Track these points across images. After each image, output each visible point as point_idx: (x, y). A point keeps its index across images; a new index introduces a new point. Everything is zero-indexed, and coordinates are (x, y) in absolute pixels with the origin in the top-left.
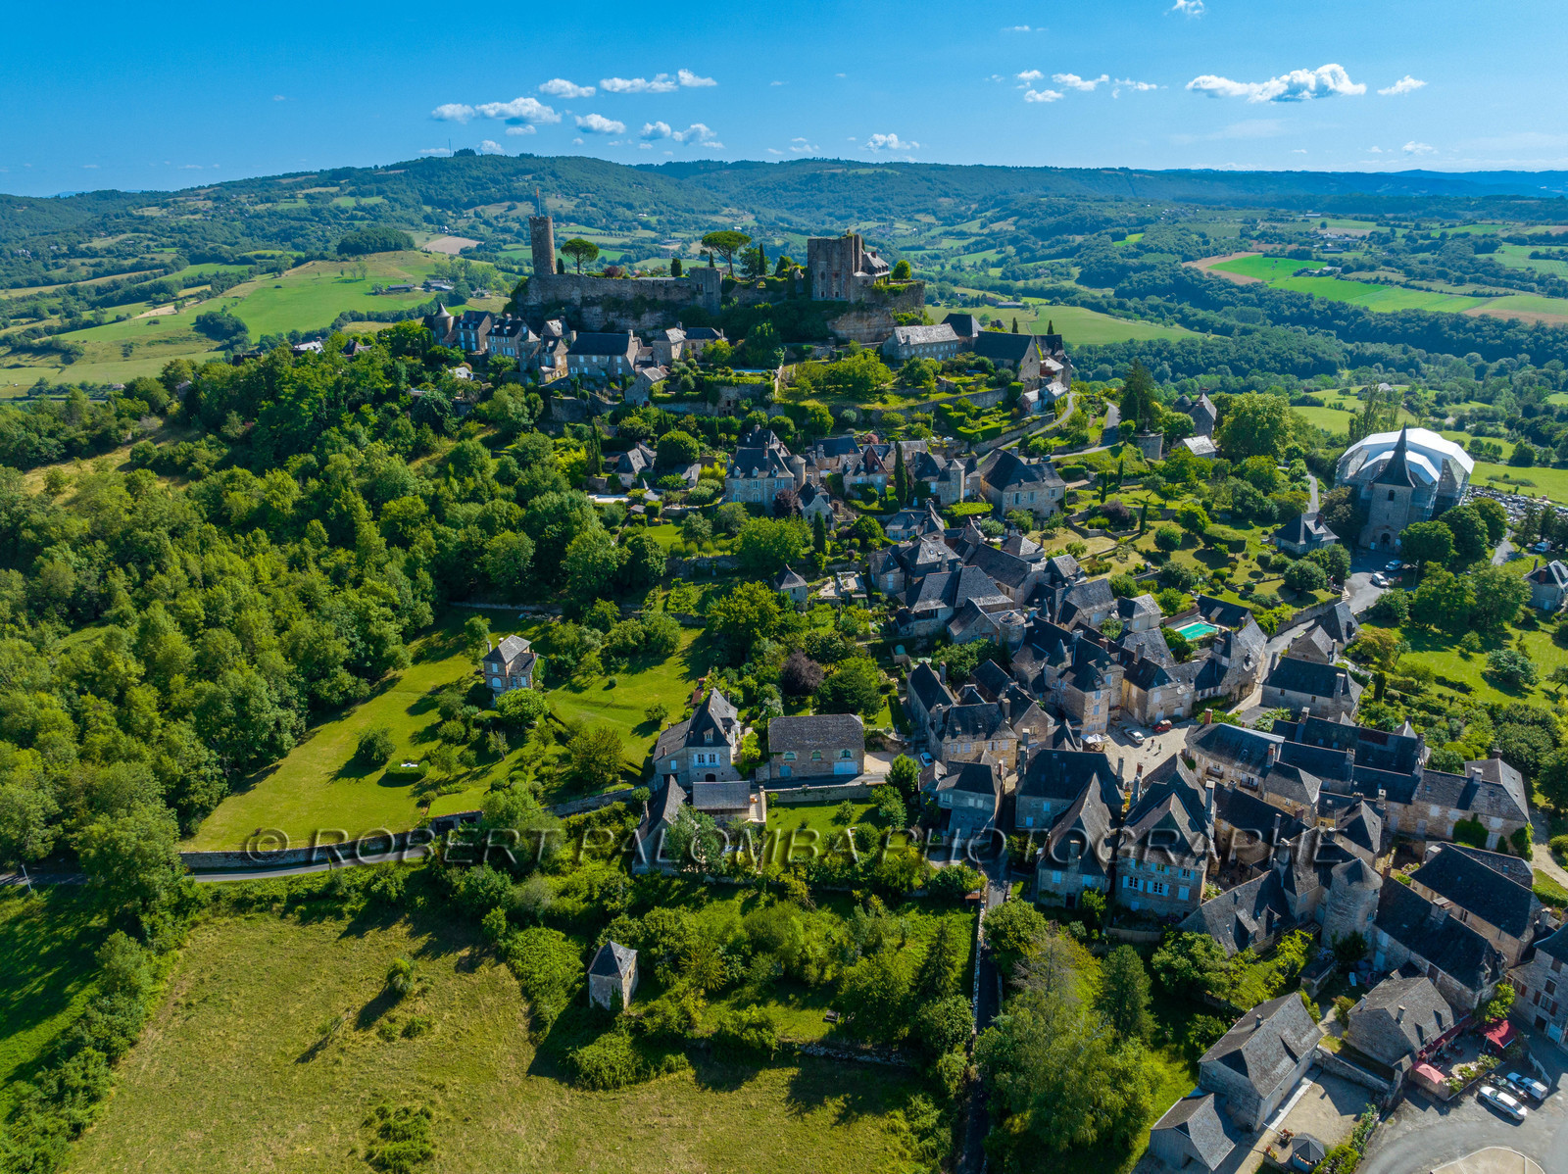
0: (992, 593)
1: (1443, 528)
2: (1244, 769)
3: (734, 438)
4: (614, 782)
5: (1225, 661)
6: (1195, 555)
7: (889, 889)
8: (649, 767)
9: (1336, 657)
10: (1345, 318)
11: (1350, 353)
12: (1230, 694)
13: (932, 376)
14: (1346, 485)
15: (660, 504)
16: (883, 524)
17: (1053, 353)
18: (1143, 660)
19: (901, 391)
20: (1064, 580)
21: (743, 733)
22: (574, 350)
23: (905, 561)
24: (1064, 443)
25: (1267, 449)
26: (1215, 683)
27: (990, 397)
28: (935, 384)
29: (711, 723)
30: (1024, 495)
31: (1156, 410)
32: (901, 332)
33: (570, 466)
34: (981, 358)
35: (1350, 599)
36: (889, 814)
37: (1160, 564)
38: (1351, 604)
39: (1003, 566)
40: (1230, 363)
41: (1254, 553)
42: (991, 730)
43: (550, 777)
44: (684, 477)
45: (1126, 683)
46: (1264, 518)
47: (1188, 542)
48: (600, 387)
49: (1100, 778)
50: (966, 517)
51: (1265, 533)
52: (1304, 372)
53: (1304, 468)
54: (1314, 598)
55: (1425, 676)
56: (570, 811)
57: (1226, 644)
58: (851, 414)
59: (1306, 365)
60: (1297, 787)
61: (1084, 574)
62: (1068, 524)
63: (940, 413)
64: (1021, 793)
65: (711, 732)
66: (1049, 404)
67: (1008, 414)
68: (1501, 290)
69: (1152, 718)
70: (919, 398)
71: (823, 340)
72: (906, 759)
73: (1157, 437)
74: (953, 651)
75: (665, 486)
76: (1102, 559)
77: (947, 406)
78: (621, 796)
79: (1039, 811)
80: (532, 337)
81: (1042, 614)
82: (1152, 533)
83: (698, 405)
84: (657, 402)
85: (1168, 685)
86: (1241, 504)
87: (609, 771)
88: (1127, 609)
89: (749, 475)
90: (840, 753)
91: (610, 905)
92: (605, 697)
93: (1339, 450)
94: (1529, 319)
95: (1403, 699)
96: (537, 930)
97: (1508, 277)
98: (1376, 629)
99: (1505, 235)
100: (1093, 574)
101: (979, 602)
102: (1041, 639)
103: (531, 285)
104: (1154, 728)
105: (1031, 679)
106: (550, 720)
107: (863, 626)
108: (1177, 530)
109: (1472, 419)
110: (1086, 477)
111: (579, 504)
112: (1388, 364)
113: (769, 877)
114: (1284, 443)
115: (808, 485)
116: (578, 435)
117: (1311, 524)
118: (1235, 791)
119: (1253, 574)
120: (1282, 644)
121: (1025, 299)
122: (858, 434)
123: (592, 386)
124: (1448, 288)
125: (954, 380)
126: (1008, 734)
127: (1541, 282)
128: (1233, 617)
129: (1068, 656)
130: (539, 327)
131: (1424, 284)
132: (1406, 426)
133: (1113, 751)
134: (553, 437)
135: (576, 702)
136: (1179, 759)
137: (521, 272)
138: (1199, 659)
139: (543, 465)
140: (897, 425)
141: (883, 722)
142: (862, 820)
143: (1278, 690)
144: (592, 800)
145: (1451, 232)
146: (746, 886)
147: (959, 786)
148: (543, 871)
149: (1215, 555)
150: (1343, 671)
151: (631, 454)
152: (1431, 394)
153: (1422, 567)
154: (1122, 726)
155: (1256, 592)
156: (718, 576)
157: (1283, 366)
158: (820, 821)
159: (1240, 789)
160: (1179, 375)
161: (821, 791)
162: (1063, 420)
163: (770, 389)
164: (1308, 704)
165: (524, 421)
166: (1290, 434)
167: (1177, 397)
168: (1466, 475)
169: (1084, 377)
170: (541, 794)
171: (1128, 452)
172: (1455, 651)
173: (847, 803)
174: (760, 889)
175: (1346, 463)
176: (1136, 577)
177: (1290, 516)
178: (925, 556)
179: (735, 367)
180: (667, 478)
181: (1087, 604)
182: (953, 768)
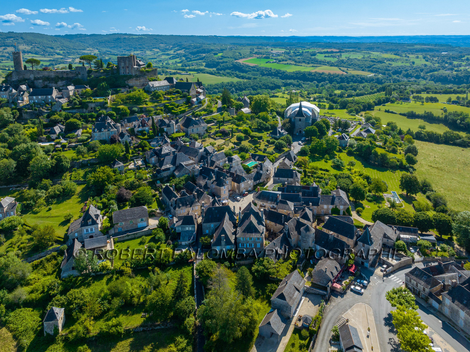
0: (188, 160)
1: (315, 127)
2: (271, 203)
3: (94, 119)
4: (52, 245)
5: (261, 172)
6: (249, 142)
7: (161, 264)
8: (66, 237)
9: (292, 166)
10: (281, 74)
11: (284, 83)
12: (264, 181)
13: (162, 96)
14: (288, 118)
15: (67, 144)
16: (149, 142)
17: (199, 87)
18: (237, 175)
19: (152, 101)
20: (210, 154)
21: (103, 218)
22: (31, 95)
23: (158, 154)
24: (206, 113)
25: (265, 110)
26: (259, 179)
27: (181, 101)
28: (163, 98)
29: (90, 217)
30: (195, 129)
31: (232, 101)
32: (151, 83)
33: (31, 134)
34: (177, 90)
35: (293, 149)
36: (159, 238)
37: (239, 146)
38: (294, 151)
39: (190, 151)
40: (252, 87)
41: (265, 140)
42: (192, 204)
43: (24, 248)
44: (76, 134)
45: (233, 183)
46: (267, 129)
47: (246, 138)
48: (42, 106)
49: (228, 213)
50: (177, 138)
51: (267, 133)
52: (272, 88)
53: (276, 114)
54: (284, 151)
55: (316, 169)
56: (33, 259)
57: (261, 167)
58: (136, 109)
59: (272, 87)
60: (287, 206)
61: (216, 151)
62: (209, 136)
63: (165, 107)
64: (204, 223)
65: (91, 220)
66: (200, 102)
67: (187, 105)
68: (319, 65)
69: (242, 192)
70: (158, 103)
71: (124, 87)
72: (164, 218)
73: (233, 109)
74: (177, 180)
75: (69, 137)
76: (221, 146)
77: (167, 104)
78: (55, 250)
79: (210, 227)
80: (14, 91)
81: (204, 165)
82: (235, 137)
83: (80, 110)
84: (65, 110)
85: (246, 181)
86: (260, 126)
87: (50, 241)
88: (230, 160)
89: (100, 131)
90: (140, 220)
91: (52, 292)
92: (48, 214)
93: (285, 109)
94: (327, 72)
95: (312, 176)
96: (19, 310)
97: (320, 62)
98: (302, 157)
99: (318, 51)
100: (219, 151)
101: (183, 164)
102: (205, 173)
103: (13, 74)
104: (243, 195)
105: (203, 185)
106: (25, 226)
107: (145, 176)
108: (243, 135)
109: (317, 98)
110: (214, 122)
111: (35, 147)
112: (294, 85)
113: (116, 269)
114: (269, 108)
115: (122, 132)
116: (34, 123)
117: (280, 130)
118: (269, 210)
119: (266, 146)
120: (277, 165)
121: (189, 72)
122: (138, 115)
123: (39, 106)
124: (306, 65)
125: (169, 97)
126: (197, 204)
127: (328, 63)
128: (262, 158)
129: (214, 177)
130: (17, 87)
131: (300, 64)
132: (301, 101)
133: (231, 204)
134: (23, 125)
135: (35, 218)
136: (252, 204)
137: (9, 70)
138: (254, 172)
139: (19, 134)
140: (152, 111)
141: (155, 207)
142: (150, 242)
143: (278, 178)
144: (43, 253)
145: (304, 51)
146: (108, 274)
147: (183, 224)
148: (22, 285)
149: (254, 141)
150: (295, 170)
151: (55, 128)
152: (306, 92)
153: (311, 138)
154: (233, 196)
155: (267, 151)
156: (91, 166)
157: (266, 87)
158: (134, 244)
159: (271, 210)
160: (238, 91)
161: (134, 234)
162: (205, 106)
163: (107, 103)
164: (287, 181)
165: (11, 120)
166: (271, 105)
167: (238, 97)
168: (318, 113)
169: (210, 93)
170: (20, 255)
171: (225, 114)
172: (323, 160)
173: (144, 237)
174: (113, 274)
175: (287, 112)
176: (232, 150)
177: (274, 128)
178: (164, 151)
179: (93, 97)
180: (69, 135)
181: (218, 160)
182: (180, 218)
